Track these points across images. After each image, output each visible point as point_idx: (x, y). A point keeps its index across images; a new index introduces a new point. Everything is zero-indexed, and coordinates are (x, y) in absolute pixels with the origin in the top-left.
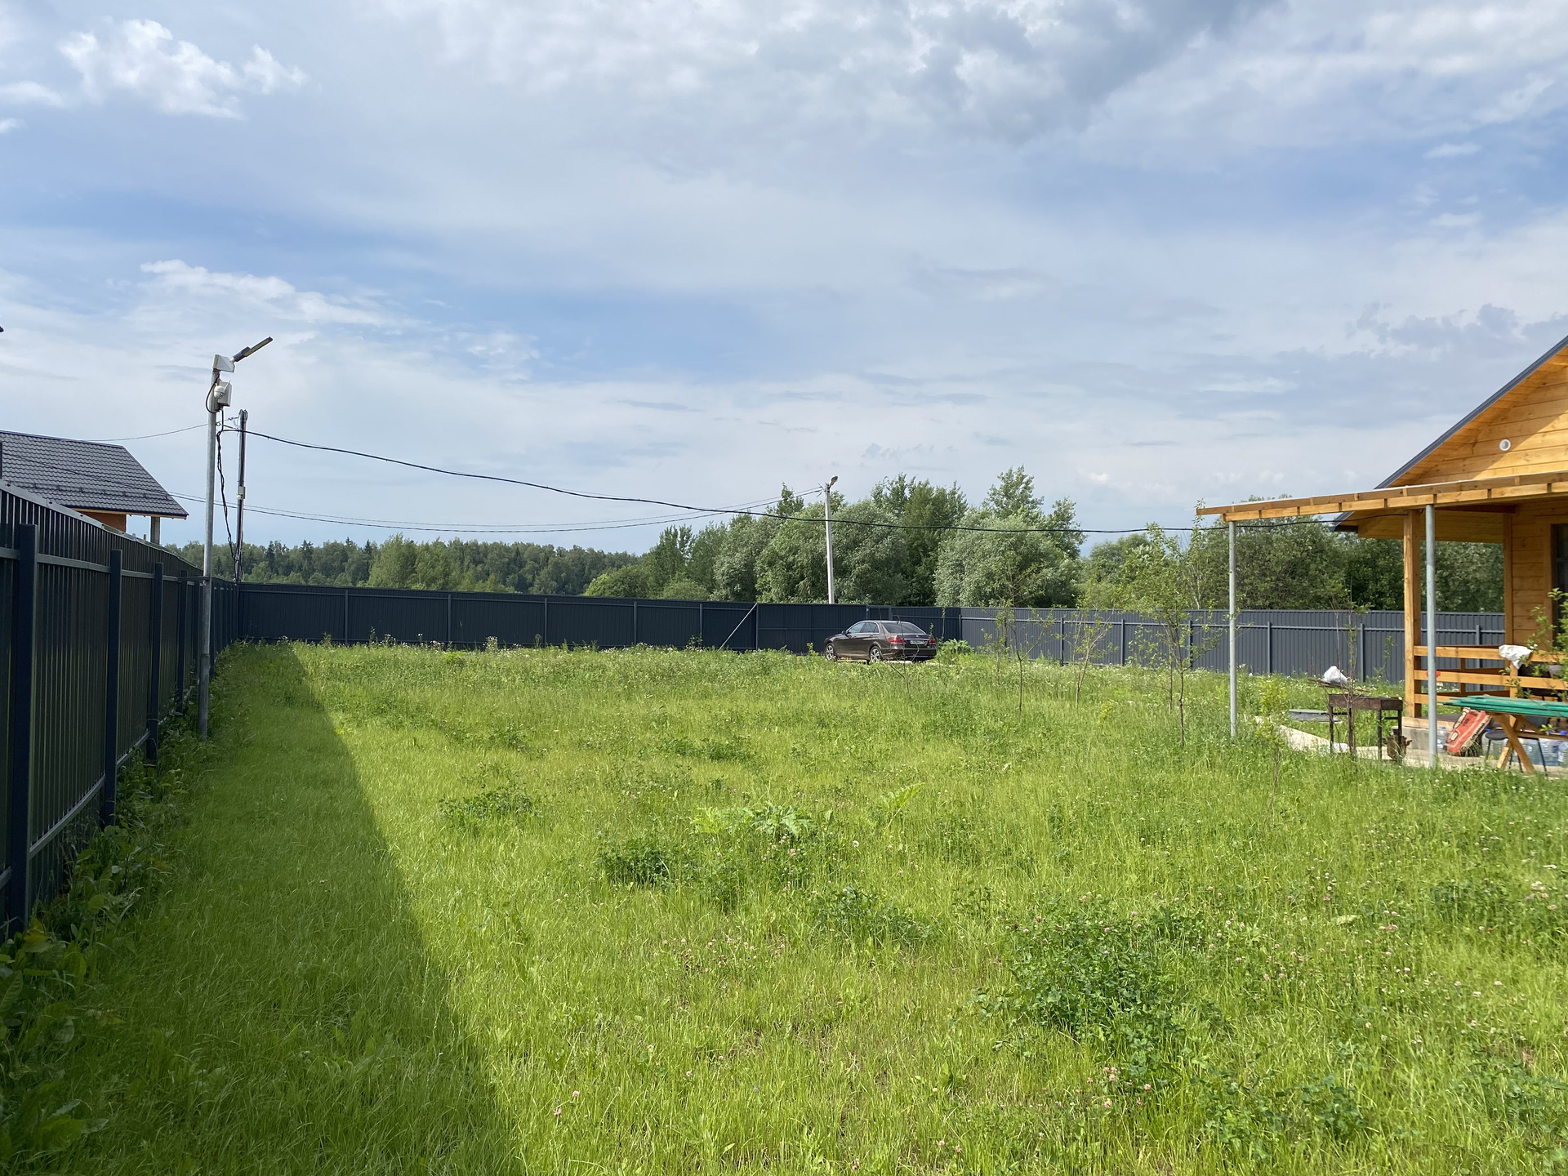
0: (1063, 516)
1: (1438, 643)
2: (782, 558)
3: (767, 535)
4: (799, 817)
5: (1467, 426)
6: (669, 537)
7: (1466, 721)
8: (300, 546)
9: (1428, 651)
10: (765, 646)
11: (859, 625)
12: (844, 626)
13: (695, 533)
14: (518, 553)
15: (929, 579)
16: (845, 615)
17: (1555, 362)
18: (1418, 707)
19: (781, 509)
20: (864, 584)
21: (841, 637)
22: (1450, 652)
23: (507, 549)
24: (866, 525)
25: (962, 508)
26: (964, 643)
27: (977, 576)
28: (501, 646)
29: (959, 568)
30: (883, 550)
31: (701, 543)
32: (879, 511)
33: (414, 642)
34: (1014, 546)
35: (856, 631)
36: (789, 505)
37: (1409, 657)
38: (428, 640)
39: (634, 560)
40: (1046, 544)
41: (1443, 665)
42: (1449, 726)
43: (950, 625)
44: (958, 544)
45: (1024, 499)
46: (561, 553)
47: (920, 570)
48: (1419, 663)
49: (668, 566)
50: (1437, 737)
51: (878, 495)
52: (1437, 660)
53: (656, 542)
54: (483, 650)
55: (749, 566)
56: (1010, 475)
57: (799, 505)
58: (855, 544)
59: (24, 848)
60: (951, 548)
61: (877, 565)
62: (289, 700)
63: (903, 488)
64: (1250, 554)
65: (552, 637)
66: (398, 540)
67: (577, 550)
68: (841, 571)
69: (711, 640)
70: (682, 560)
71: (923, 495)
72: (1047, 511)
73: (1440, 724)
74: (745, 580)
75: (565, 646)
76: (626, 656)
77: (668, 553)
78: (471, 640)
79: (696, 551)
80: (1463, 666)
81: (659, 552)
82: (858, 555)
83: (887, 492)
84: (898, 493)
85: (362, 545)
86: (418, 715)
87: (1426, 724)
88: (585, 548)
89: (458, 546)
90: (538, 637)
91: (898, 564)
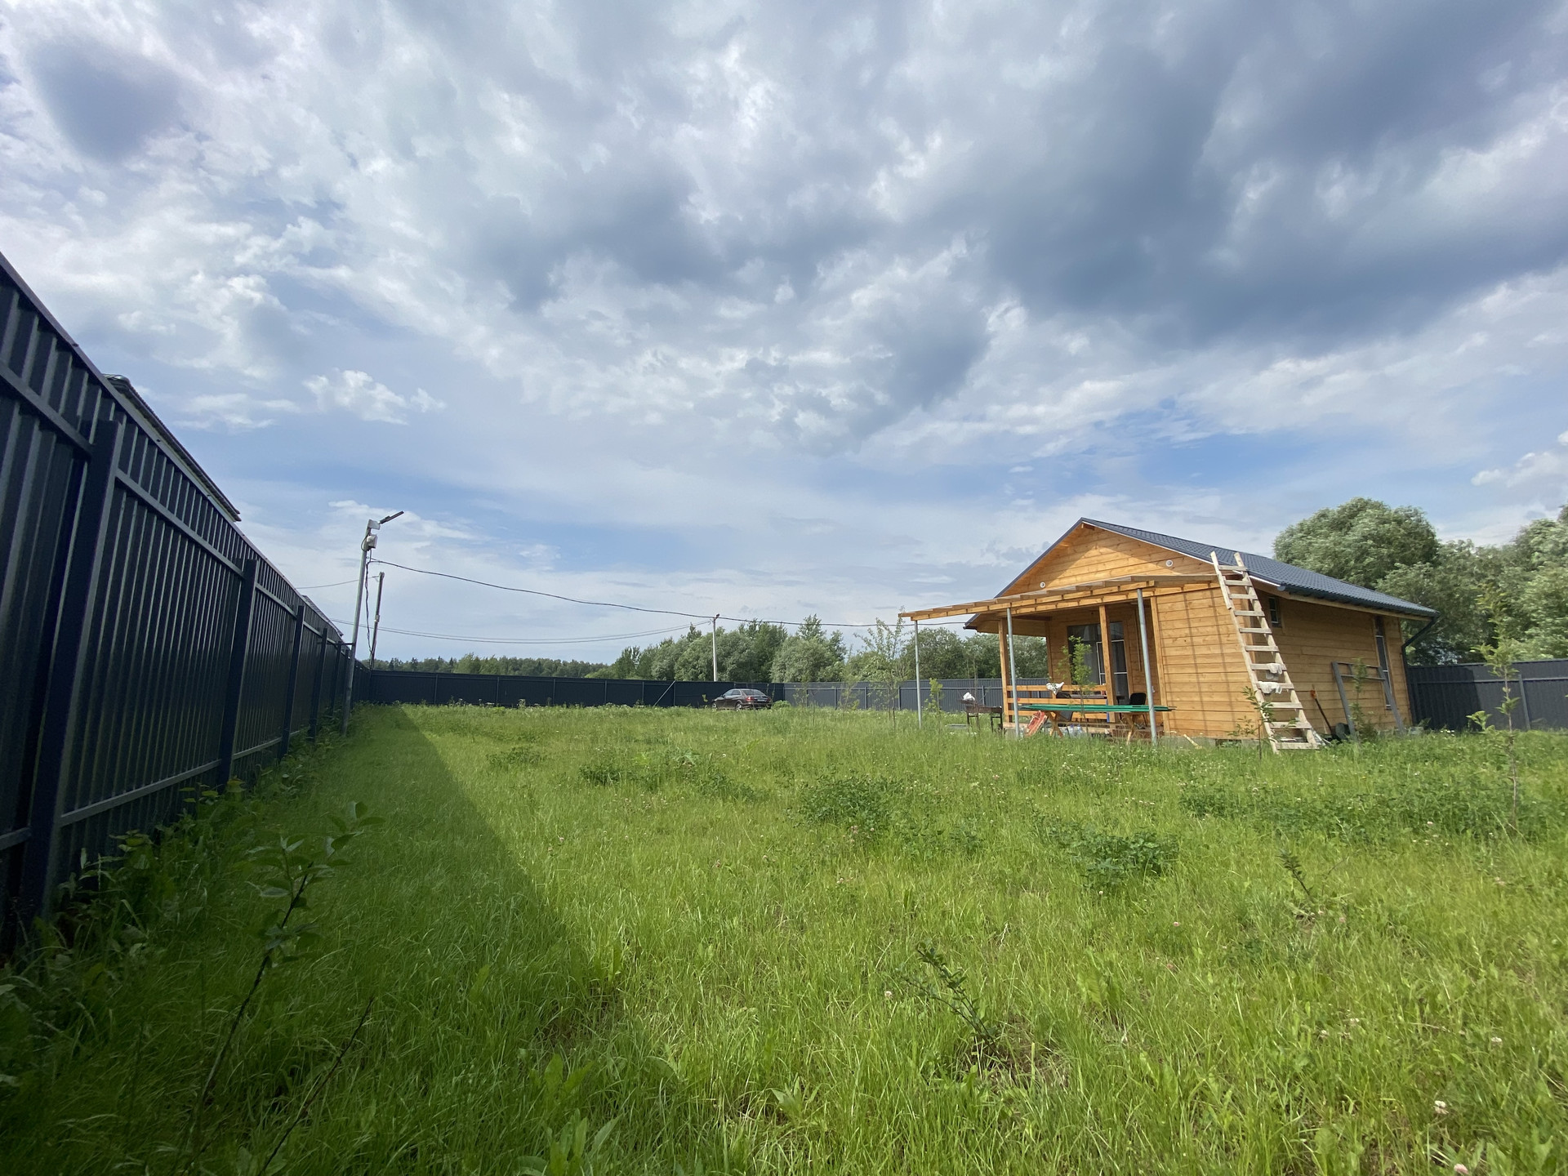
0: (836, 640)
1: (1016, 684)
2: (690, 663)
3: (682, 650)
4: (694, 754)
5: (1025, 575)
6: (627, 653)
7: (1033, 723)
8: (410, 661)
9: (1013, 688)
10: (679, 704)
11: (730, 692)
12: (722, 693)
13: (641, 650)
14: (540, 664)
15: (767, 673)
16: (723, 687)
17: (1062, 544)
18: (1010, 717)
19: (689, 636)
20: (733, 674)
21: (720, 698)
22: (1024, 688)
23: (534, 662)
24: (735, 644)
25: (785, 636)
26: (786, 702)
27: (793, 670)
28: (527, 706)
29: (783, 667)
30: (743, 658)
31: (645, 656)
32: (741, 636)
33: (476, 703)
34: (813, 655)
35: (729, 695)
36: (694, 635)
37: (1005, 691)
38: (484, 702)
39: (606, 667)
40: (828, 654)
41: (1020, 695)
42: (1026, 726)
43: (777, 693)
44: (783, 653)
45: (817, 631)
46: (565, 664)
47: (764, 668)
48: (1009, 694)
49: (626, 669)
50: (1019, 732)
51: (741, 628)
52: (1018, 692)
53: (619, 656)
54: (517, 708)
55: (671, 666)
56: (810, 619)
57: (699, 634)
58: (728, 654)
59: (230, 755)
60: (780, 656)
61: (741, 665)
62: (398, 726)
63: (755, 625)
64: (926, 659)
65: (557, 701)
66: (471, 656)
67: (574, 662)
68: (721, 669)
69: (649, 702)
70: (634, 665)
71: (765, 628)
72: (828, 637)
73: (1021, 725)
74: (669, 673)
75: (565, 705)
76: (600, 710)
77: (626, 661)
78: (511, 703)
79: (642, 660)
80: (1031, 695)
81: (620, 661)
82: (731, 660)
83: (746, 627)
84: (752, 628)
85: (448, 660)
86: (476, 731)
87: (1014, 725)
88: (579, 661)
89: (504, 660)
90: (549, 699)
91: (751, 665)
